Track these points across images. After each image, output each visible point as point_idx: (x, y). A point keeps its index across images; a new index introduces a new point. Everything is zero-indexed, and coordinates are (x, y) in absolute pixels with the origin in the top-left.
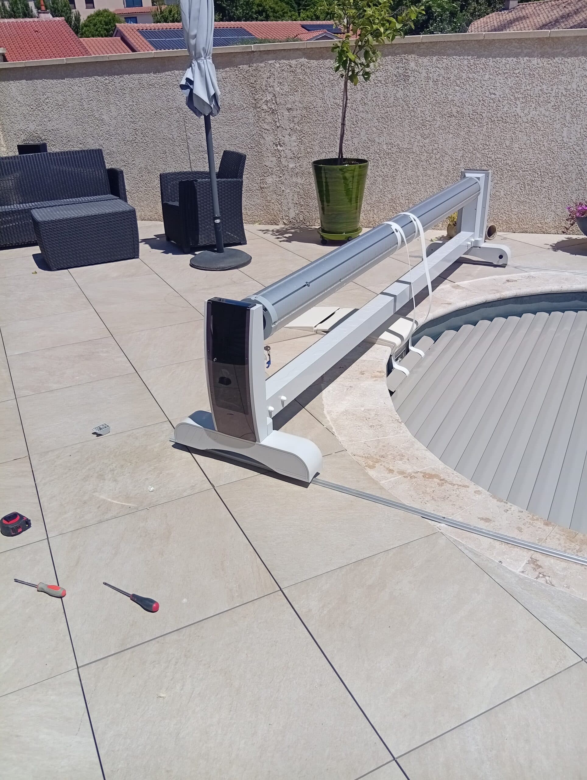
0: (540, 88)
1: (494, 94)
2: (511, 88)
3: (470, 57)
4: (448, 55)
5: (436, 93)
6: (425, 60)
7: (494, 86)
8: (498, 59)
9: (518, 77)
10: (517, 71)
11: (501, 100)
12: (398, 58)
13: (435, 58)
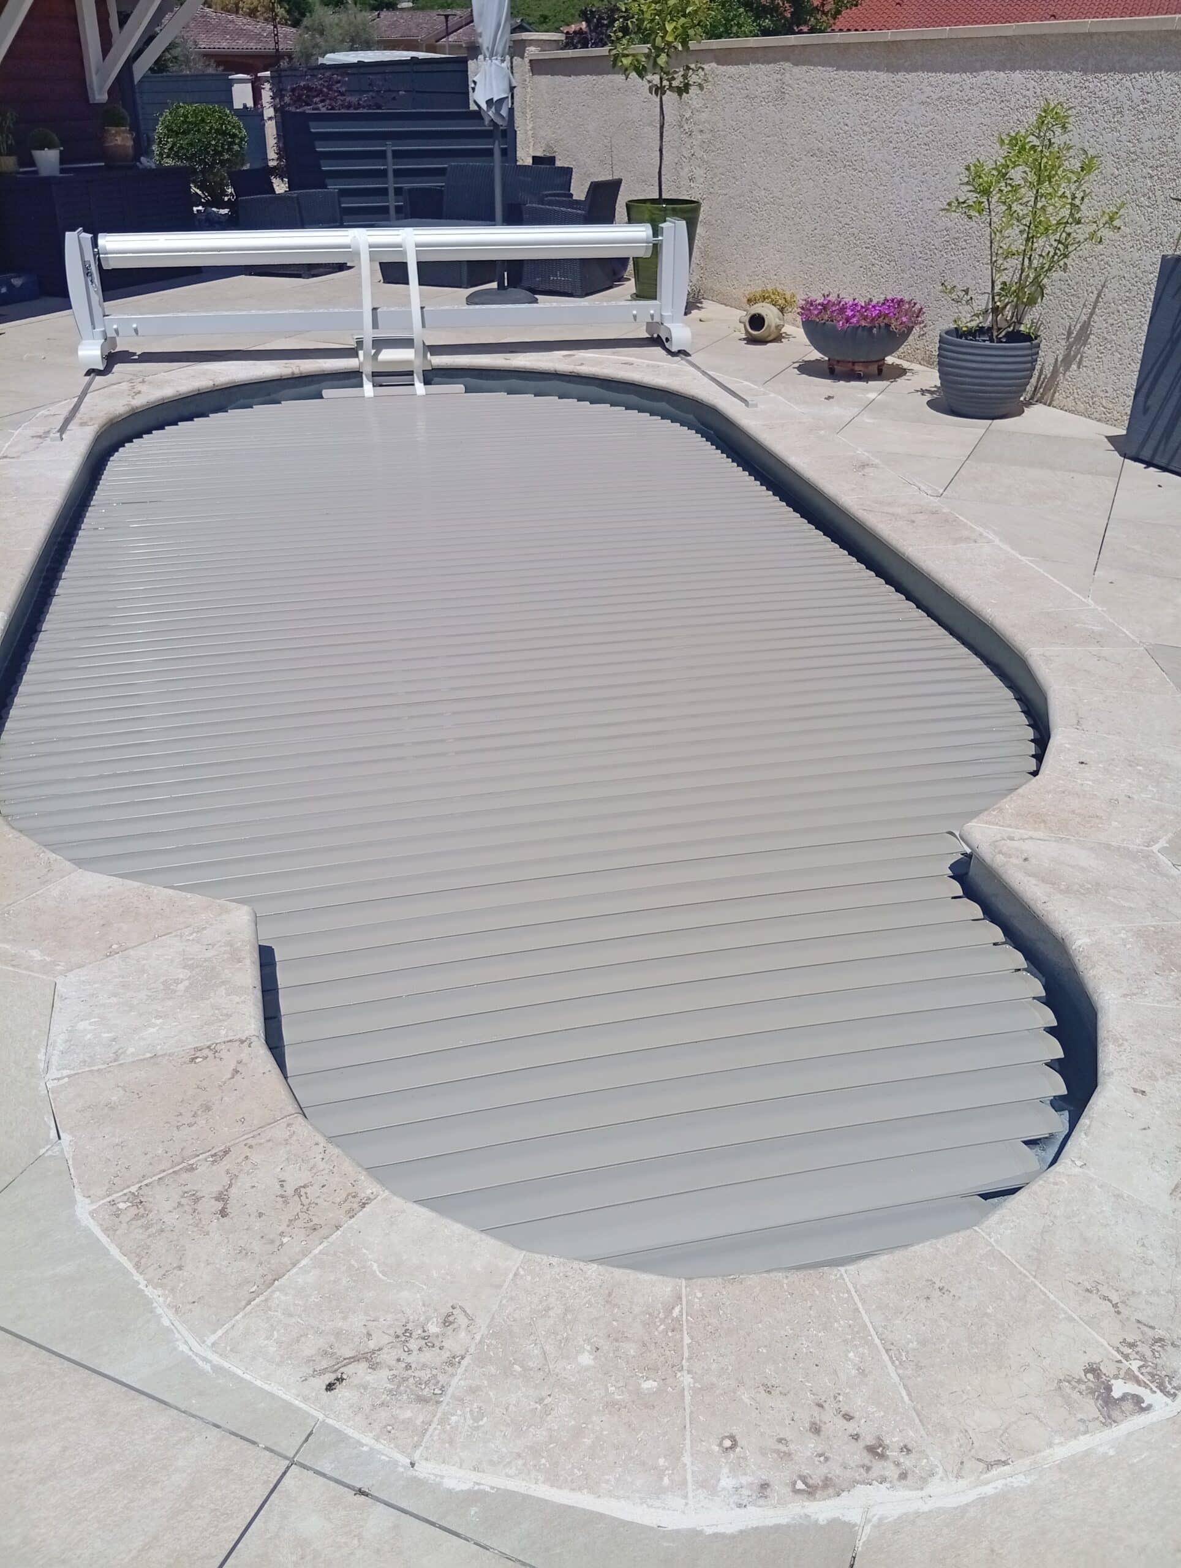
0: (884, 119)
1: (847, 125)
2: (861, 116)
3: (830, 69)
4: (815, 65)
5: (803, 119)
6: (796, 70)
7: (848, 114)
8: (853, 72)
9: (866, 100)
10: (866, 92)
11: (852, 135)
12: (777, 67)
13: (805, 68)
